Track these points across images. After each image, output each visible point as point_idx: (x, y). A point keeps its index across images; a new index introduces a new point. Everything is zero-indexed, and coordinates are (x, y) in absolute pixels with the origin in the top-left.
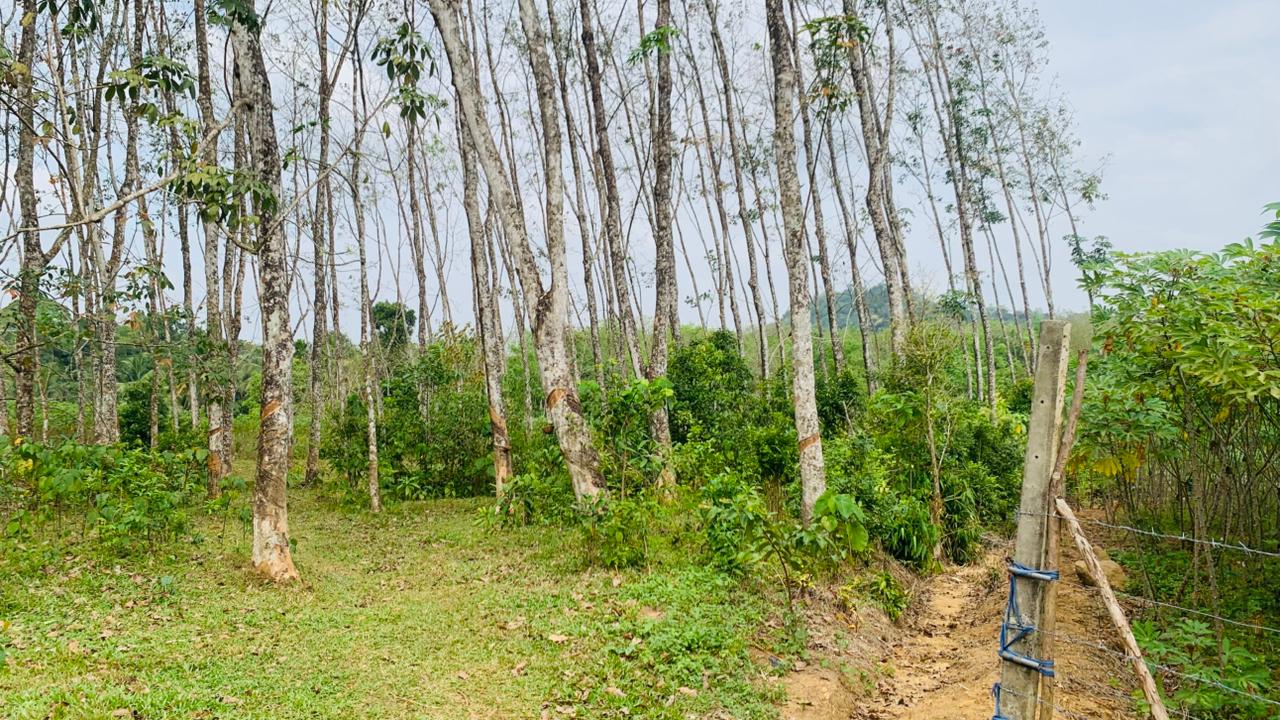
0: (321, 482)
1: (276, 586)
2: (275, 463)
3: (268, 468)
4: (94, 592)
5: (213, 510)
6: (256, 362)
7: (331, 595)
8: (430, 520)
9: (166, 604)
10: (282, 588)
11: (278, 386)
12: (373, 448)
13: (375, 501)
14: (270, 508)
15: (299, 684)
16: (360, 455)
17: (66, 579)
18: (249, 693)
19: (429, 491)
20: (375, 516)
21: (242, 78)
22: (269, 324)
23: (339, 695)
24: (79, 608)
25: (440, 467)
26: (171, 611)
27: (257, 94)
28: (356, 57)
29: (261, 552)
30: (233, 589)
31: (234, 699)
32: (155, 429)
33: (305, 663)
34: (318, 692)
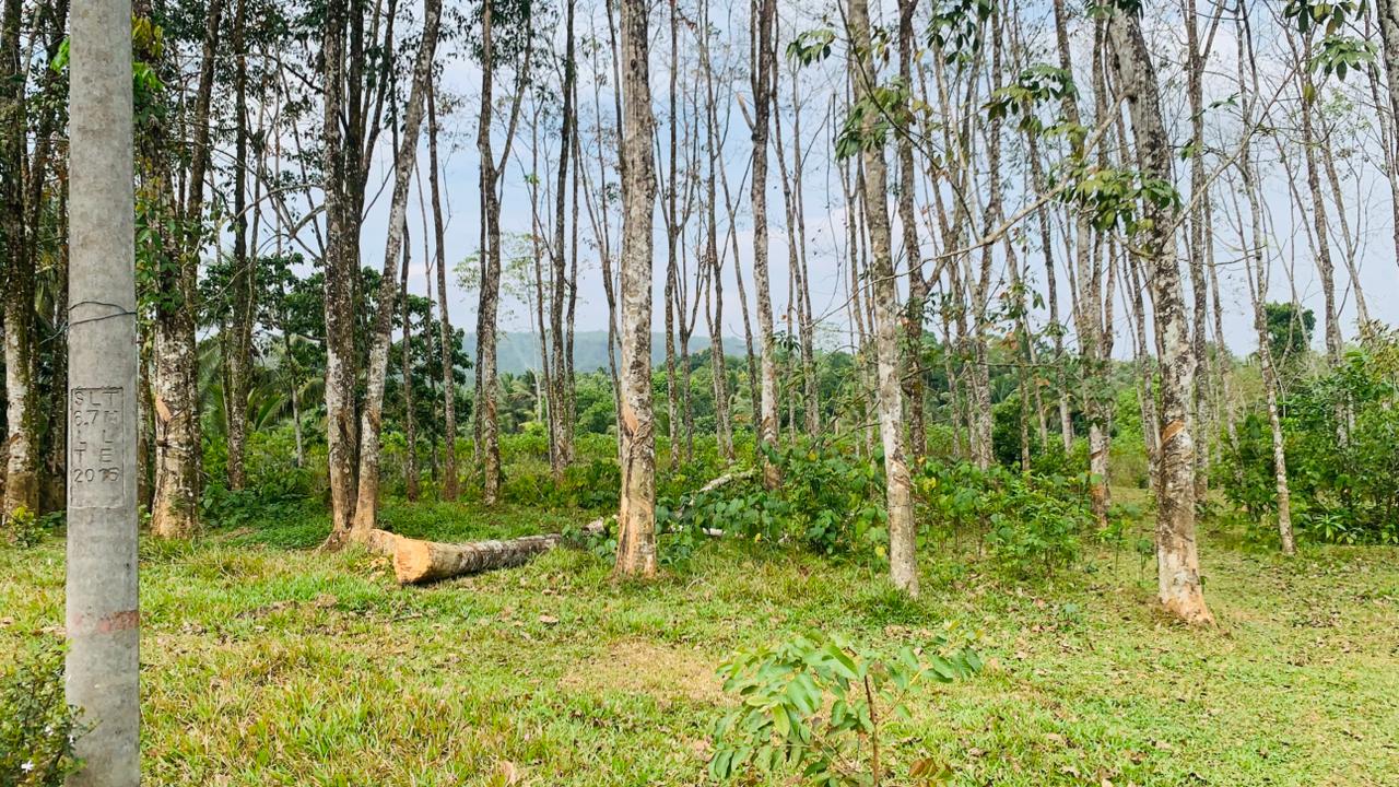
0: (1214, 515)
1: (1187, 628)
2: (1181, 491)
3: (1172, 495)
4: (1001, 611)
5: (1106, 539)
6: (1122, 380)
7: (1254, 646)
8: (1365, 569)
9: (1072, 632)
10: (1196, 631)
11: (1180, 405)
12: (1282, 478)
13: (1288, 542)
14: (1177, 540)
15: (1240, 743)
16: (1262, 486)
17: (973, 596)
18: (1183, 742)
19: (1359, 534)
20: (1288, 559)
21: (1123, 69)
22: (1166, 335)
23: (1292, 765)
24: (991, 626)
25: (1369, 504)
26: (1080, 640)
27: (1141, 83)
28: (1241, 16)
29: (1169, 587)
30: (1140, 626)
31: (1168, 746)
32: (1026, 452)
33: (1243, 720)
34: (1265, 757)
